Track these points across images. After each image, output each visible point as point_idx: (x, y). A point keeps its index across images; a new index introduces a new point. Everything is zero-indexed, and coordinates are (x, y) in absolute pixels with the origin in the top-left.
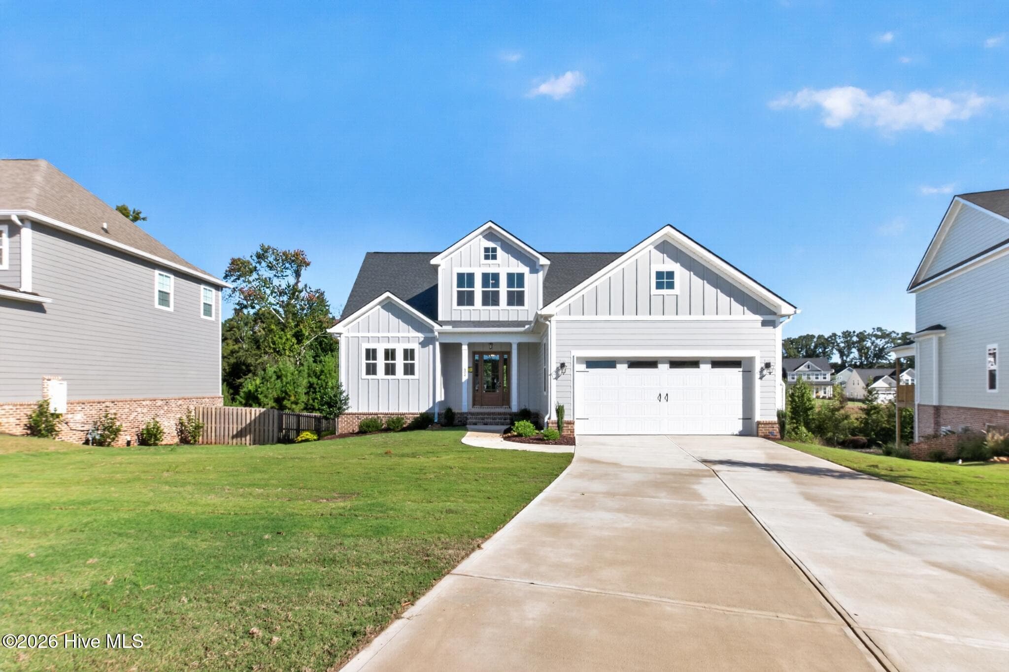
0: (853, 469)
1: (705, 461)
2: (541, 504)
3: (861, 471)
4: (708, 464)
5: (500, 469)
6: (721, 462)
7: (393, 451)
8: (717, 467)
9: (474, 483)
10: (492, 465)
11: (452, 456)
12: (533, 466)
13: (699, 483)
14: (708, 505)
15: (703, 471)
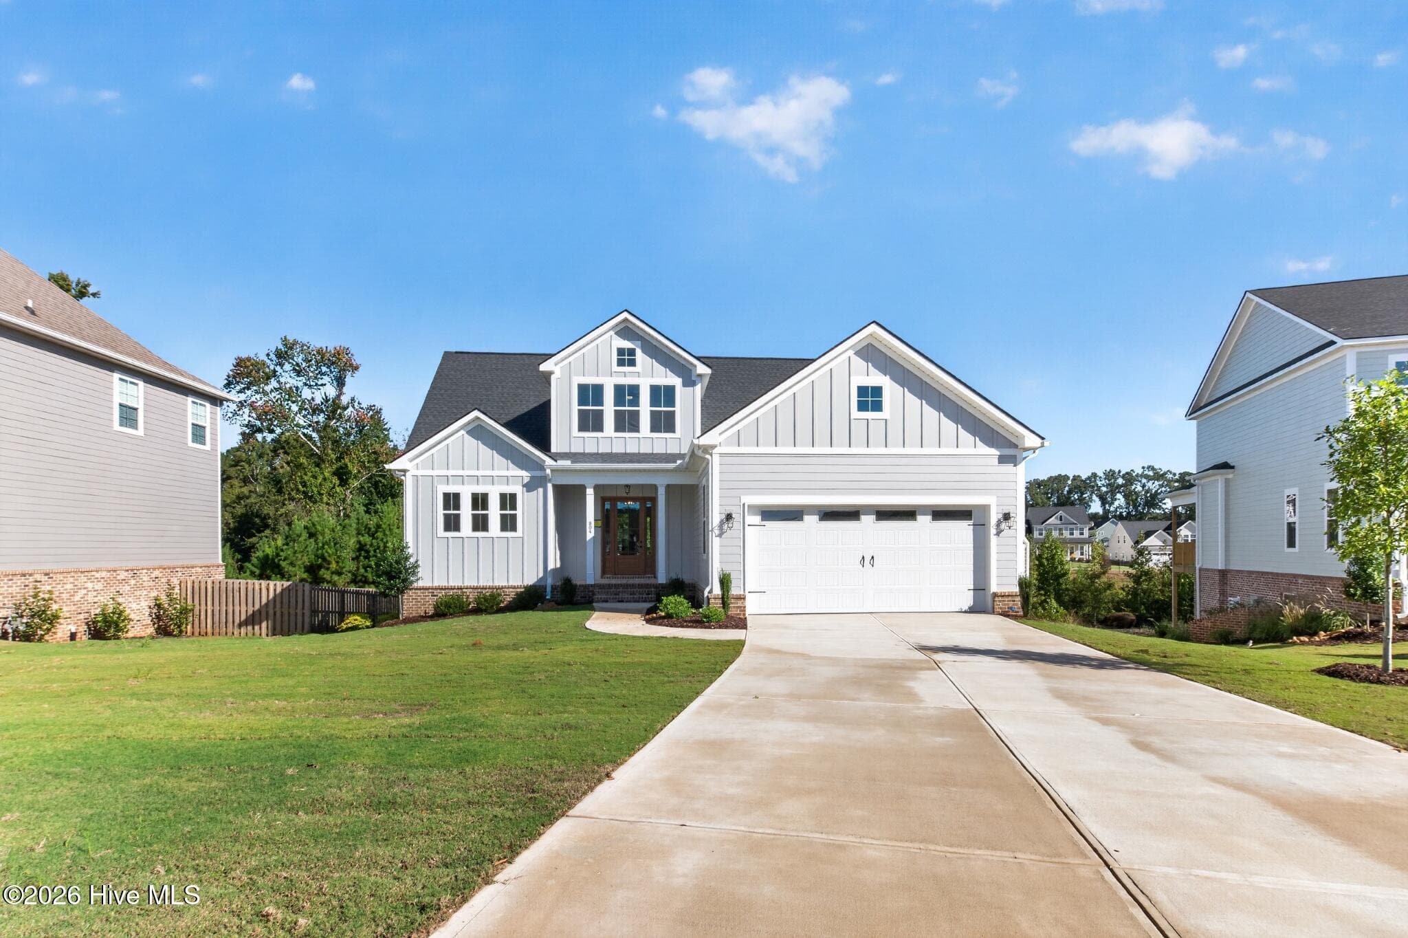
0: (1117, 656)
1: (923, 648)
2: (698, 712)
3: (1126, 659)
4: (929, 653)
5: (641, 664)
6: (945, 650)
7: (484, 640)
8: (939, 657)
9: (603, 685)
10: (629, 660)
11: (572, 647)
12: (687, 659)
13: (915, 679)
14: (926, 708)
15: (921, 661)
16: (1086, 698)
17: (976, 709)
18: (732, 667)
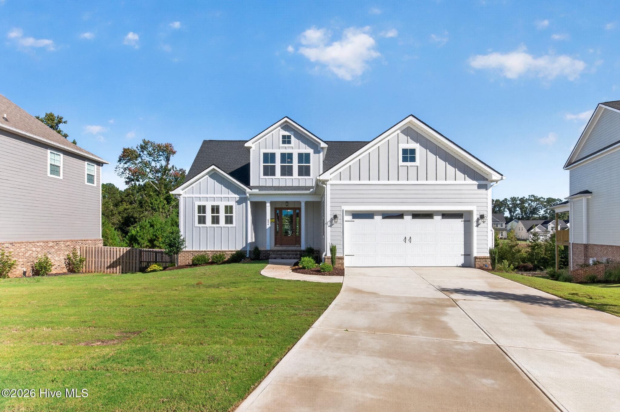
0: (560, 297)
1: (443, 290)
3: (568, 299)
4: (447, 293)
5: (282, 299)
6: (457, 291)
8: (455, 296)
10: (275, 296)
11: (247, 287)
12: (309, 296)
13: (446, 314)
14: (461, 343)
15: (443, 299)
16: (568, 335)
17: (497, 345)
18: (334, 303)
